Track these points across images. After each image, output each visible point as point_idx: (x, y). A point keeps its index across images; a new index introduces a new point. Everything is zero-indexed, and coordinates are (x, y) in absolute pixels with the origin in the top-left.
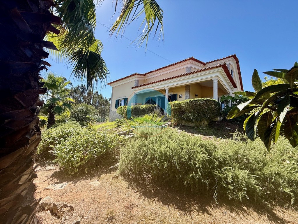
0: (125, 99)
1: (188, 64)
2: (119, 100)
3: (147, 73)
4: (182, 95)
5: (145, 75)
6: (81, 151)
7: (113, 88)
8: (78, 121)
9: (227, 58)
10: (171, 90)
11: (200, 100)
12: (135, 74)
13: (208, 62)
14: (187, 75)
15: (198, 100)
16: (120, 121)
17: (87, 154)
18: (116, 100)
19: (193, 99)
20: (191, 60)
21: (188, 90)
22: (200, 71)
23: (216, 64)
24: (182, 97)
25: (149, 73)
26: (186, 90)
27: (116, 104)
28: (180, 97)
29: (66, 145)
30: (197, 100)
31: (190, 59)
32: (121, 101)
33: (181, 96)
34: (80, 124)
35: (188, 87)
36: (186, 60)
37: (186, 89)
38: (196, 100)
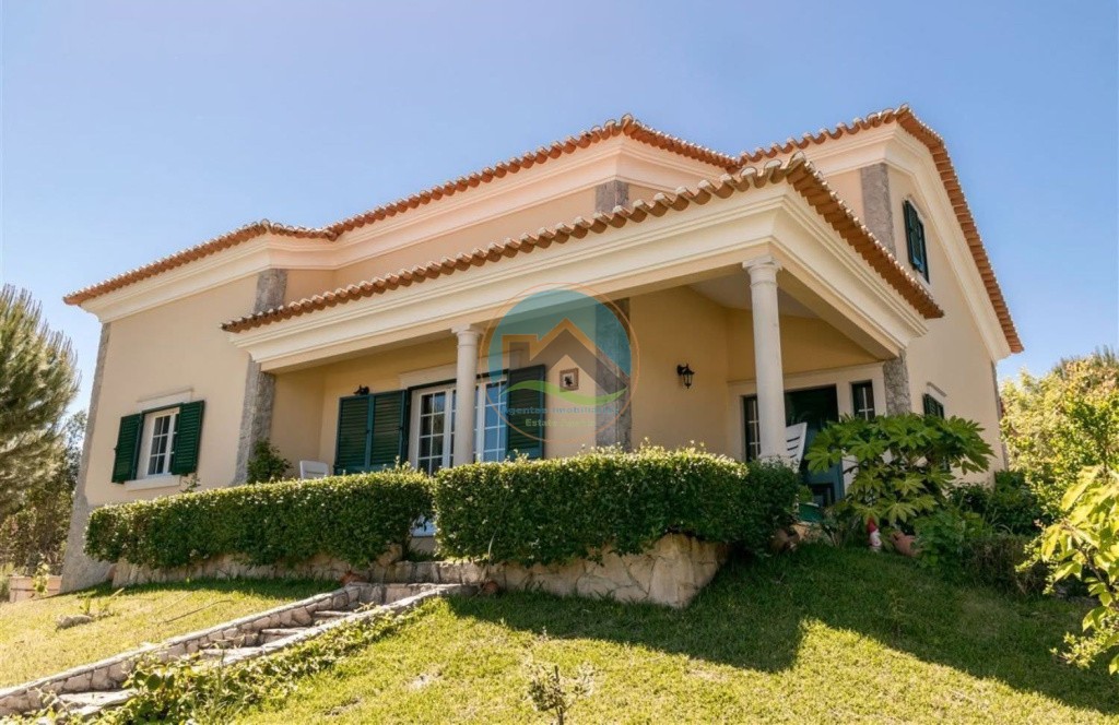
1: (606, 164)
2: (143, 416)
3: (349, 226)
5: (335, 233)
7: (107, 326)
12: (258, 230)
14: (600, 226)
20: (622, 138)
22: (682, 202)
25: (360, 223)
31: (613, 131)
36: (588, 139)
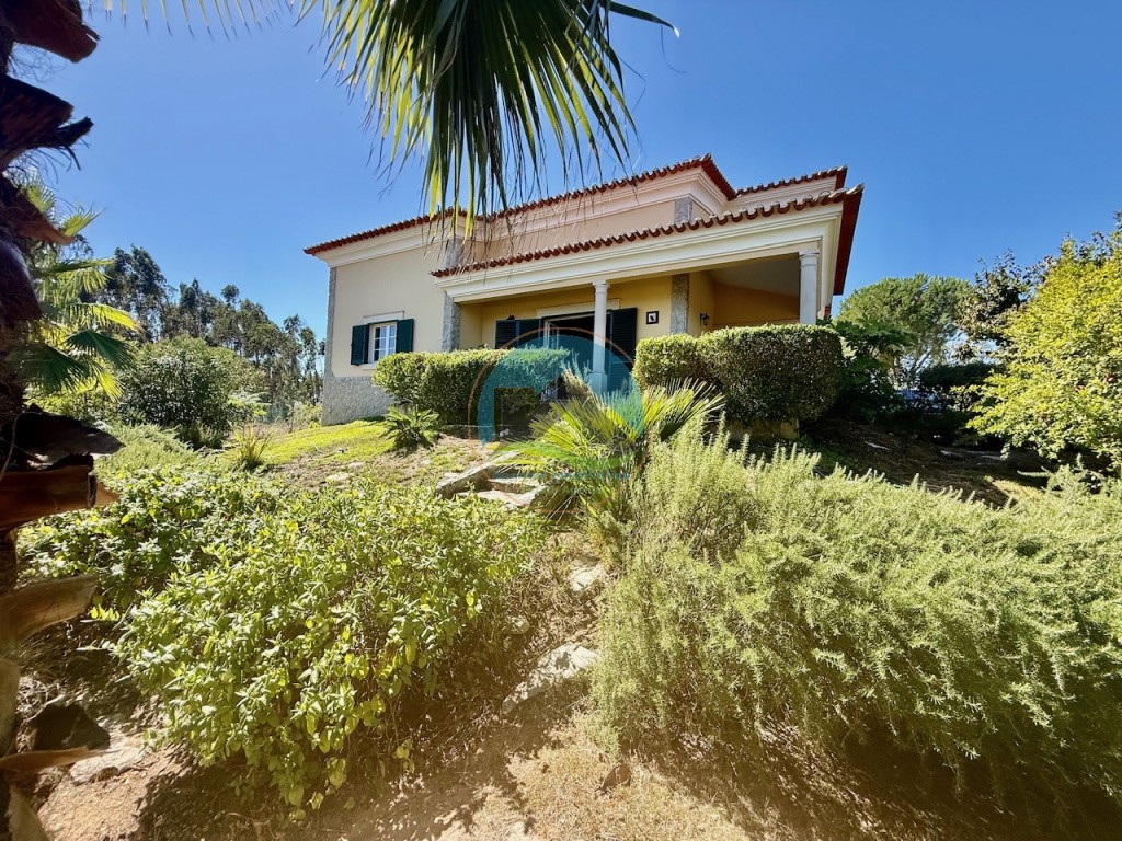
0: (398, 322)
1: (685, 188)
2: (368, 326)
4: (657, 313)
5: (491, 219)
6: (341, 627)
7: (334, 270)
8: (165, 423)
9: (816, 177)
10: (616, 288)
11: (789, 332)
13: (755, 188)
14: (696, 226)
15: (780, 333)
16: (407, 422)
17: (393, 648)
18: (354, 328)
19: (756, 329)
20: (699, 170)
21: (684, 295)
23: (824, 190)
24: (657, 322)
26: (676, 292)
27: (353, 345)
28: (648, 323)
29: (208, 595)
30: (775, 332)
32: (378, 330)
33: (654, 315)
34: (182, 437)
35: (679, 282)
37: (674, 291)
38: (770, 333)
